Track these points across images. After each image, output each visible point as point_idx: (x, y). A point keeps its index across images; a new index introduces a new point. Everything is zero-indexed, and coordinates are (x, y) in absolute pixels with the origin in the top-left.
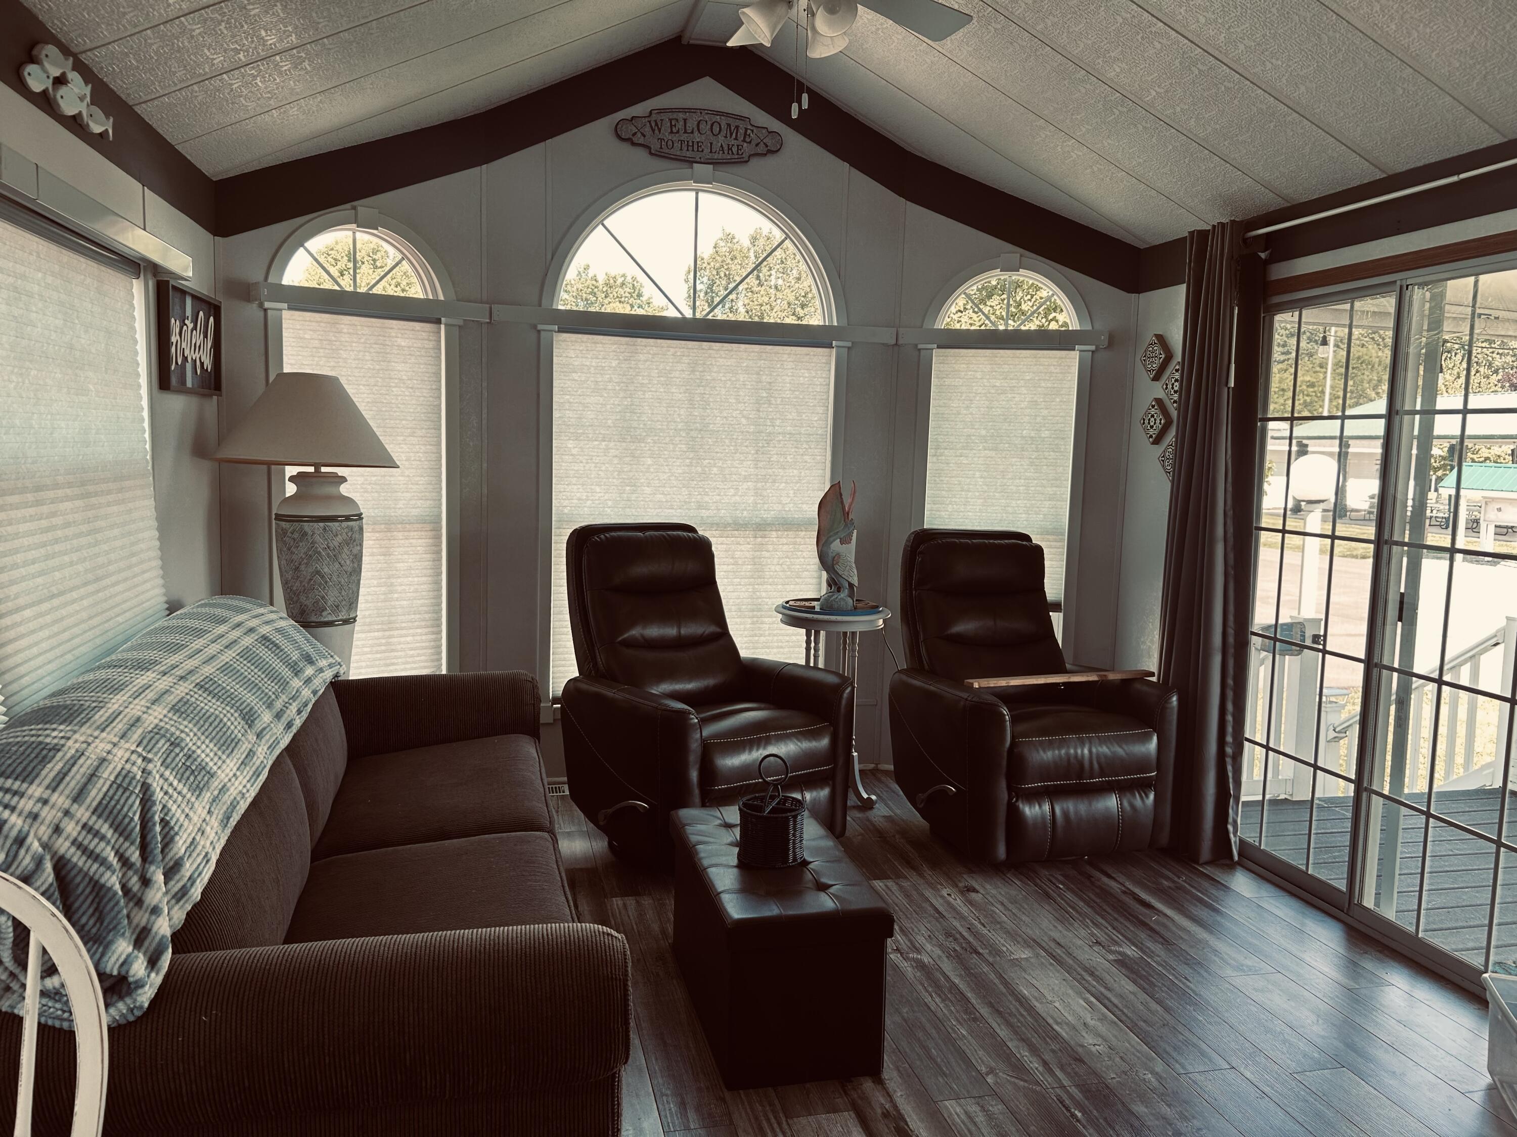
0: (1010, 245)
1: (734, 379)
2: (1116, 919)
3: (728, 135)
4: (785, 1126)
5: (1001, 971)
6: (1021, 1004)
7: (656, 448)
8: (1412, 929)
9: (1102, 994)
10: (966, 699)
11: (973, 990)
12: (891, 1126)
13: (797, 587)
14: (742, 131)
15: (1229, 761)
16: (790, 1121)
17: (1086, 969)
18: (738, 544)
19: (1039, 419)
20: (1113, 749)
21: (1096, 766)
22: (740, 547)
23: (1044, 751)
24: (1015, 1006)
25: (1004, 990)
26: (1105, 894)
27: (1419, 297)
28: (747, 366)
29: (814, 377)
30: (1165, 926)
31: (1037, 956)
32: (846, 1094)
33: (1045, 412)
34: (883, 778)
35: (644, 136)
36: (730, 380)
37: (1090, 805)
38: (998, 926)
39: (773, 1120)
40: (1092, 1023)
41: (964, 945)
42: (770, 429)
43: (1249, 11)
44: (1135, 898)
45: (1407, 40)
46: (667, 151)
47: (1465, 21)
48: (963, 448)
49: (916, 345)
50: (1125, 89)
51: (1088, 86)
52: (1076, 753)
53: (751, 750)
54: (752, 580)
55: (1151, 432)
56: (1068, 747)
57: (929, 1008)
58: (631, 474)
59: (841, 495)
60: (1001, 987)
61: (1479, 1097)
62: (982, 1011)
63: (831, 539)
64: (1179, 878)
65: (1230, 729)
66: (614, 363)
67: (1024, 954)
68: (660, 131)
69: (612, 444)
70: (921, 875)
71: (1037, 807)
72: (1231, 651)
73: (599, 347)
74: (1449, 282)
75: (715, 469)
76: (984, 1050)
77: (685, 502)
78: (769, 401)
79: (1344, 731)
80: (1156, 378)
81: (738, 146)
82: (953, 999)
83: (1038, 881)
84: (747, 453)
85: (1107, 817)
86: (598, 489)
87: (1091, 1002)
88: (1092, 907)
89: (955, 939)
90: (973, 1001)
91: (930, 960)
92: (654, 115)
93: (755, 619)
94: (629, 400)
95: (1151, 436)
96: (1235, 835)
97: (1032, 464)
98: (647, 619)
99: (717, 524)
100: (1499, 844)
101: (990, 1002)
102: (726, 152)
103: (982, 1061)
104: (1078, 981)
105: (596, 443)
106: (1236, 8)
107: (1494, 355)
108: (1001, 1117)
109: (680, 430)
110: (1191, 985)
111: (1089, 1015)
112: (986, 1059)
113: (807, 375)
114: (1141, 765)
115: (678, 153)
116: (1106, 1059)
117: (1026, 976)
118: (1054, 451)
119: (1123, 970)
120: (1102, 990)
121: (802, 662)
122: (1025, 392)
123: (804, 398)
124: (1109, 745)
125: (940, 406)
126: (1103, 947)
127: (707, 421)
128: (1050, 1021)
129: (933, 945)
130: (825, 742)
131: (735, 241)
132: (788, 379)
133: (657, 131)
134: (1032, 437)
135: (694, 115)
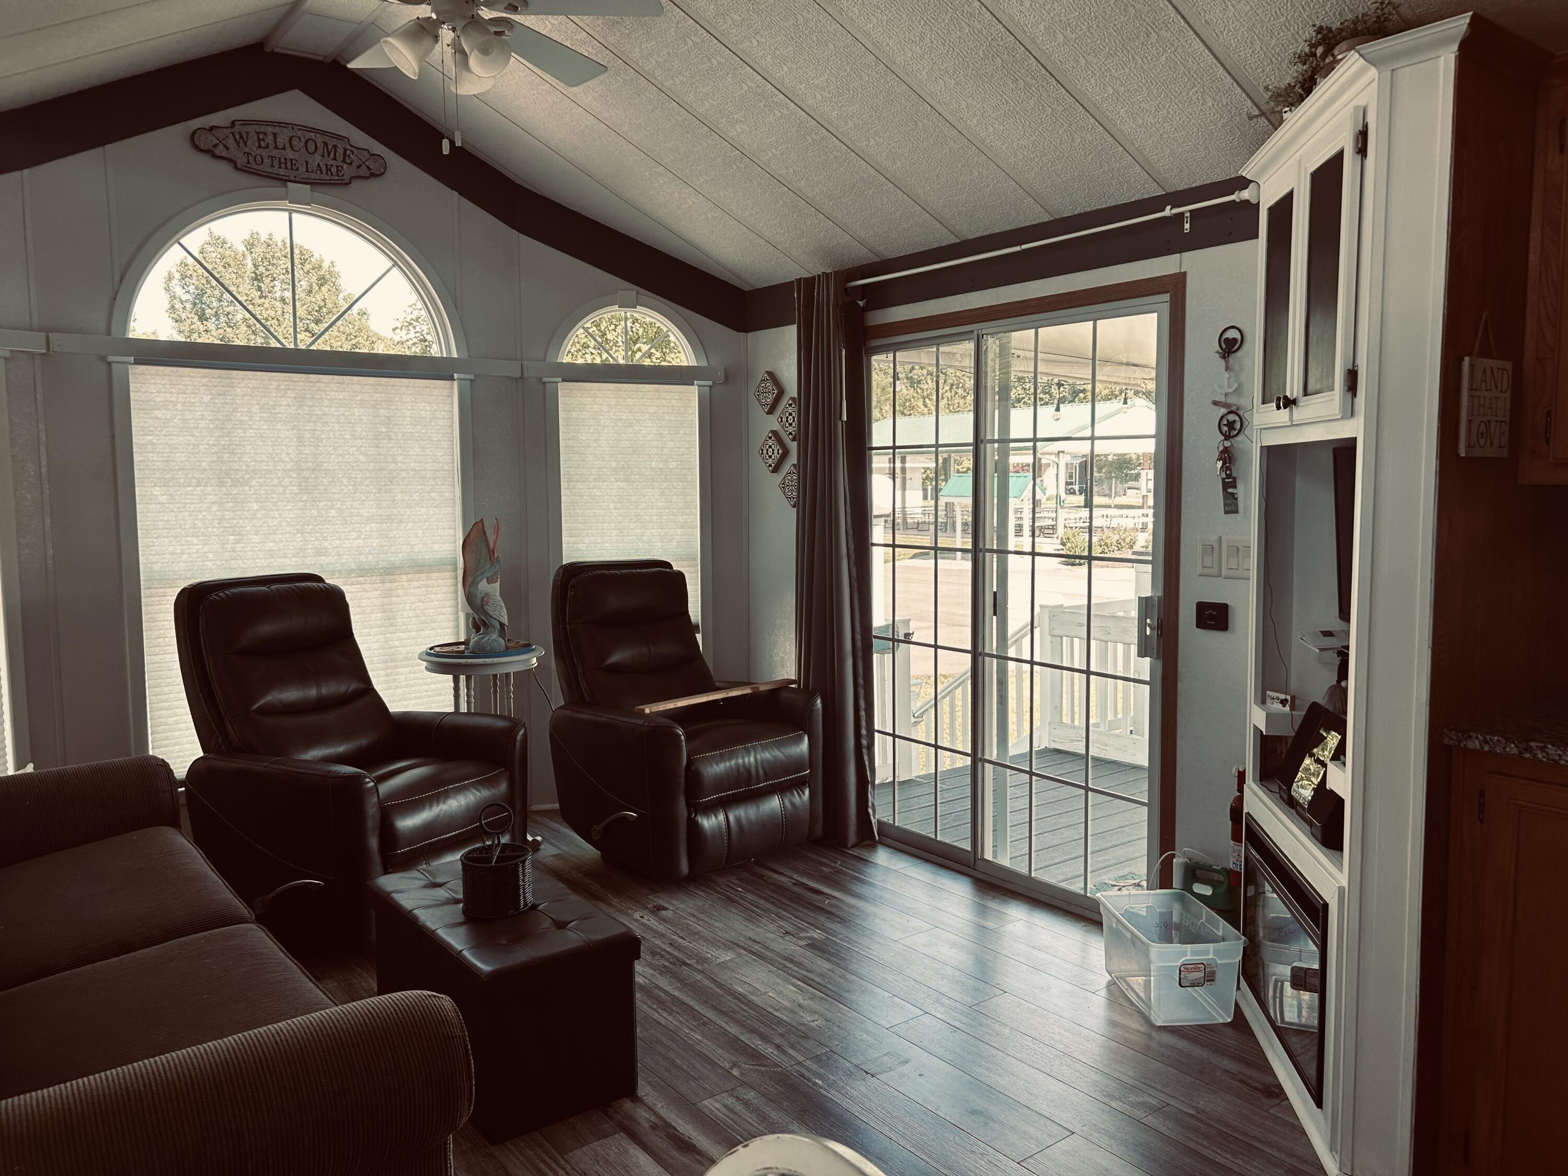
0: (626, 283)
1: (347, 413)
2: (796, 909)
3: (326, 154)
4: (562, 1162)
5: (712, 976)
6: (740, 1001)
7: (263, 492)
8: (1025, 871)
9: (805, 976)
10: (643, 726)
11: (693, 998)
12: (662, 1135)
13: (433, 632)
14: (340, 151)
15: (865, 751)
16: (566, 1157)
17: (786, 959)
18: (365, 591)
19: (665, 451)
20: (774, 754)
21: (761, 771)
22: (367, 594)
23: (717, 764)
24: (735, 1003)
25: (721, 992)
26: (780, 889)
27: (992, 345)
28: (361, 400)
29: (436, 411)
30: (837, 907)
31: (740, 955)
32: (611, 1119)
33: (670, 444)
34: (539, 819)
35: (228, 149)
36: (343, 415)
37: (758, 807)
38: (697, 936)
39: (549, 1160)
40: (805, 1003)
41: (671, 960)
42: (392, 466)
43: (860, 95)
44: (805, 888)
45: (984, 134)
46: (256, 167)
47: (1030, 124)
48: (595, 480)
49: (541, 379)
50: (744, 148)
51: (710, 142)
52: (744, 762)
53: (431, 806)
54: (383, 629)
55: (770, 461)
56: (737, 758)
57: (659, 1023)
58: (235, 522)
59: (485, 532)
60: (718, 990)
61: (1103, 993)
62: (708, 1015)
63: (480, 578)
64: (835, 863)
65: (864, 723)
66: (206, 399)
67: (726, 956)
68: (246, 145)
69: (209, 489)
70: (610, 905)
71: (713, 818)
72: (860, 654)
73: (186, 380)
74: (1013, 334)
75: (333, 511)
76: (722, 1048)
77: (301, 549)
78: (389, 436)
79: (921, 715)
80: (770, 412)
81: (337, 167)
82: (679, 1010)
83: (718, 889)
84: (368, 492)
85: (772, 816)
86: (195, 541)
87: (799, 985)
88: (772, 903)
89: (662, 957)
90: (697, 1008)
91: (645, 980)
92: (237, 127)
93: (389, 671)
94: (227, 439)
95: (770, 465)
96: (874, 818)
97: (662, 494)
98: (283, 681)
99: (340, 571)
100: (1087, 789)
101: (713, 1005)
102: (324, 172)
103: (724, 1059)
104: (782, 970)
105: (190, 488)
106: (849, 91)
107: (965, 378)
108: (755, 1101)
109: (290, 470)
110: (874, 953)
111: (800, 997)
112: (727, 1055)
113: (428, 409)
114: (796, 765)
115: (270, 170)
116: (826, 1030)
117: (736, 976)
118: (681, 481)
119: (816, 952)
120: (804, 973)
121: (451, 709)
122: (650, 425)
123: (427, 432)
124: (770, 750)
125: (569, 439)
126: (793, 935)
127: (320, 460)
128: (771, 1010)
129: (643, 966)
130: (503, 787)
131: (227, 246)
132: (408, 413)
133: (242, 144)
134: (660, 469)
135: (285, 130)
